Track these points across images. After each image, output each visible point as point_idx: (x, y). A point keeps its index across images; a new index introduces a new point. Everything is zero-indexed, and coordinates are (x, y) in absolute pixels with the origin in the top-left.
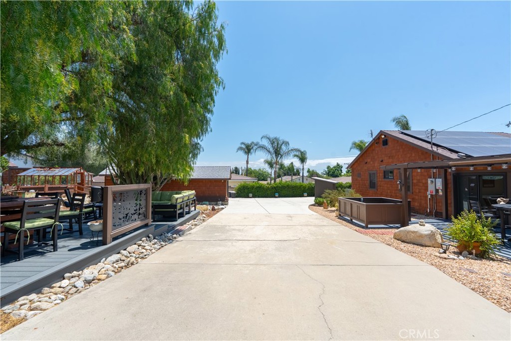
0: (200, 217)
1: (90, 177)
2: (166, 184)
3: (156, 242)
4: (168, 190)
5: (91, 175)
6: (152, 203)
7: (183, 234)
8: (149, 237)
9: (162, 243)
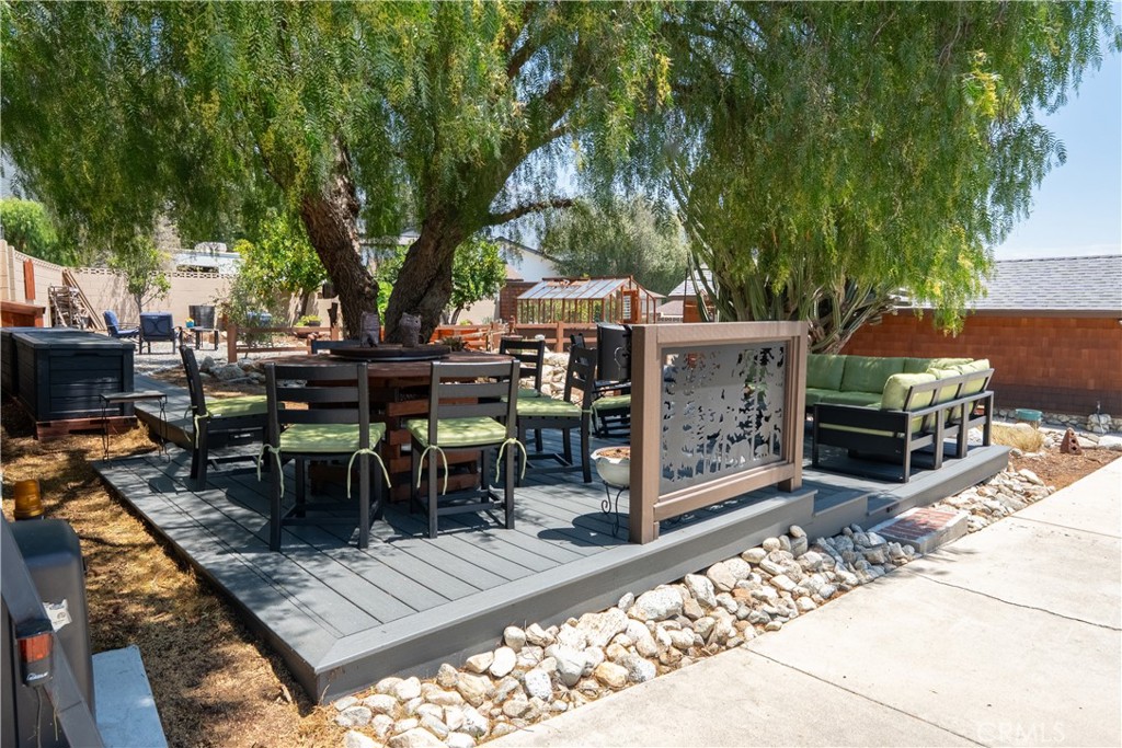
0: (1008, 478)
1: (651, 303)
2: (866, 328)
3: (820, 563)
4: (870, 350)
5: (654, 300)
6: (808, 397)
7: (933, 548)
8: (791, 536)
9: (844, 574)
